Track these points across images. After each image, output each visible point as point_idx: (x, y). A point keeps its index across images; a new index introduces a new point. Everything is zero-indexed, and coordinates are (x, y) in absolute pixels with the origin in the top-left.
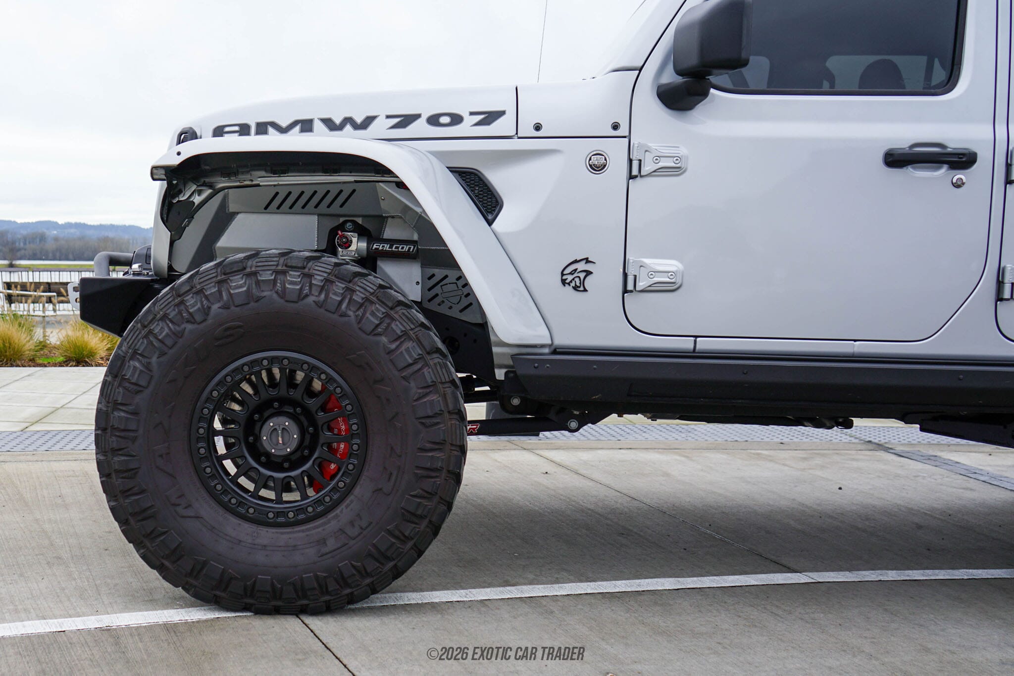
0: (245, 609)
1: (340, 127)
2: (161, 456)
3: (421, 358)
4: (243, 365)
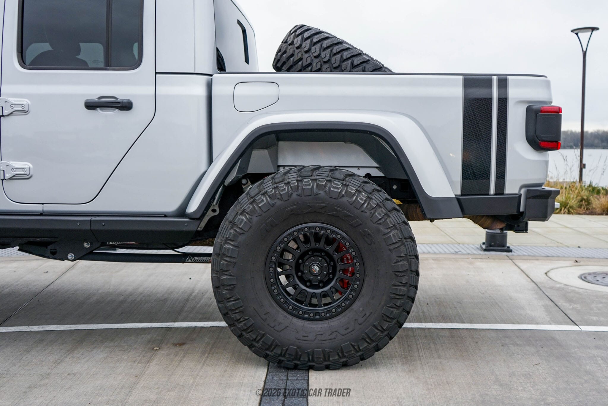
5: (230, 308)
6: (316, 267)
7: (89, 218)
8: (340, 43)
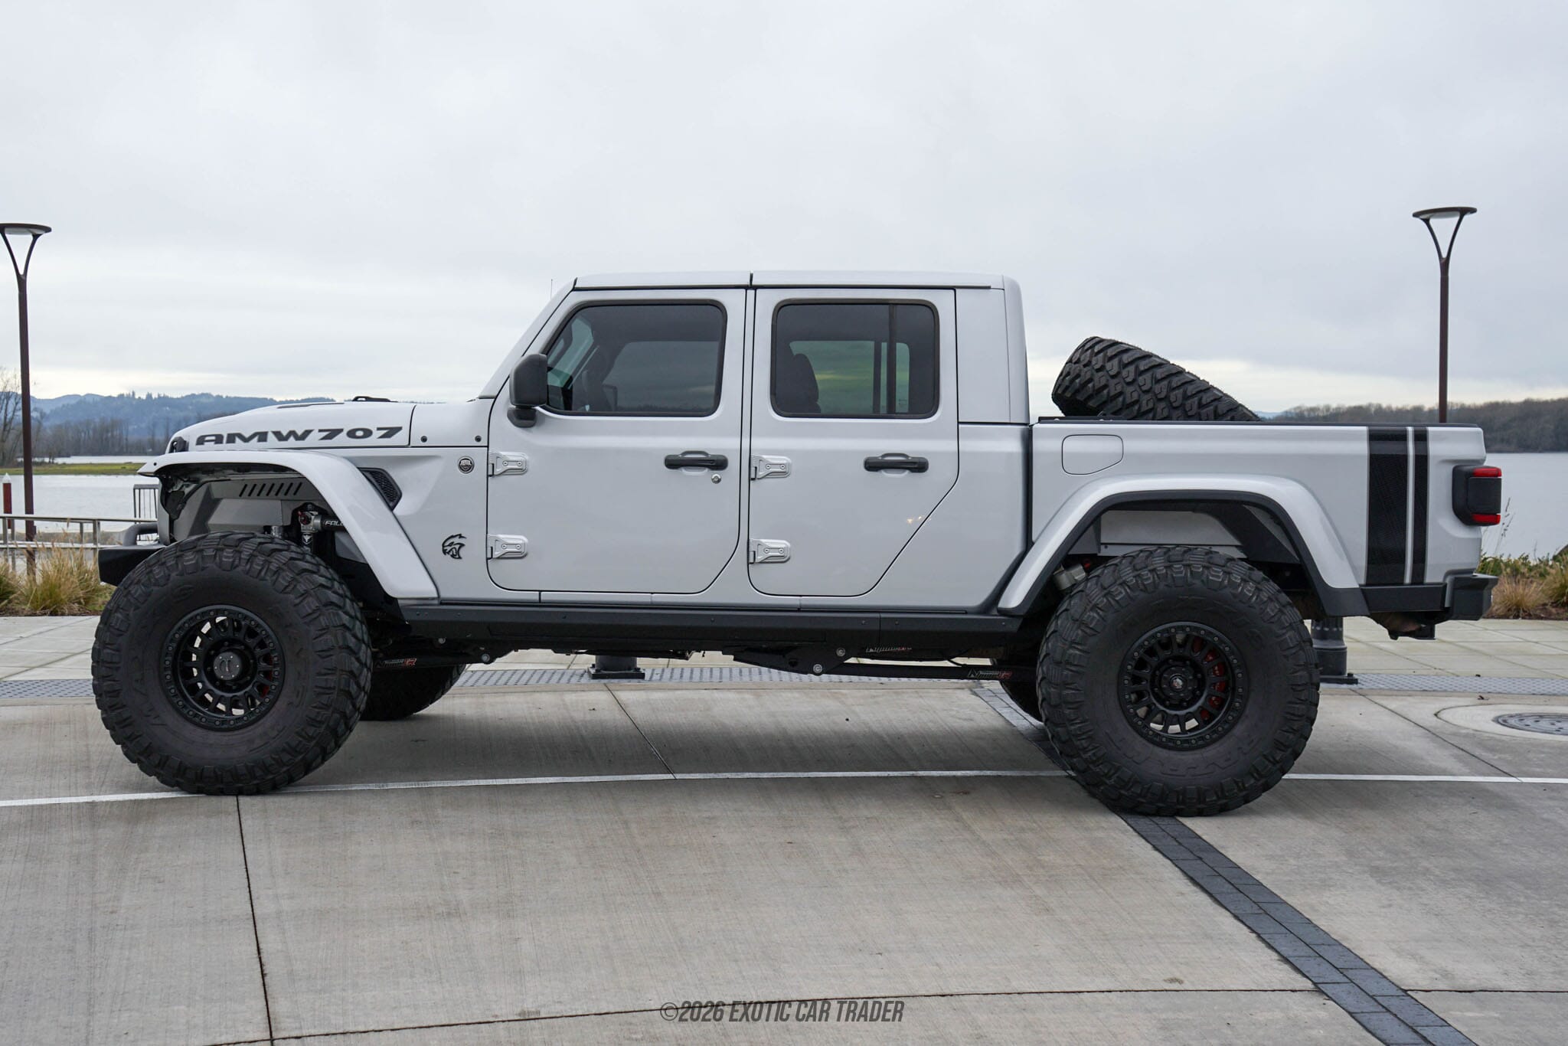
0: (198, 792)
1: (286, 439)
2: (137, 681)
3: (318, 609)
4: (211, 611)
5: (1073, 733)
6: (1178, 680)
7: (877, 615)
8: (1148, 356)
